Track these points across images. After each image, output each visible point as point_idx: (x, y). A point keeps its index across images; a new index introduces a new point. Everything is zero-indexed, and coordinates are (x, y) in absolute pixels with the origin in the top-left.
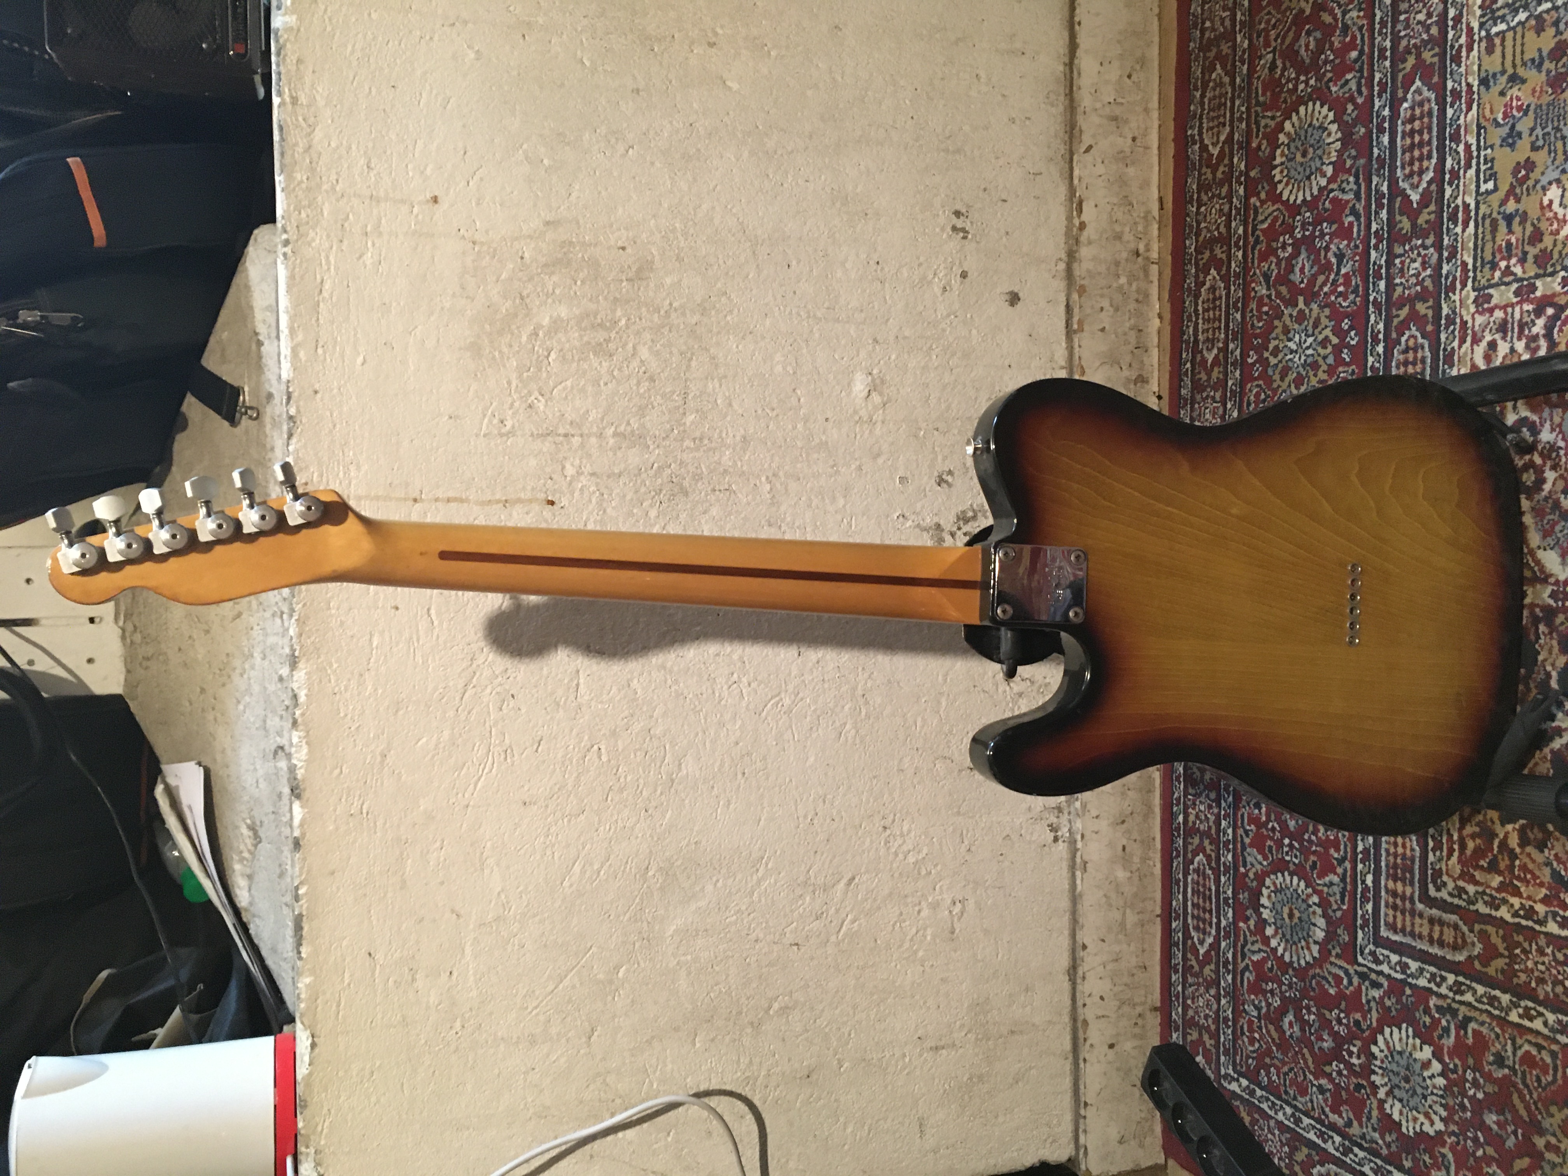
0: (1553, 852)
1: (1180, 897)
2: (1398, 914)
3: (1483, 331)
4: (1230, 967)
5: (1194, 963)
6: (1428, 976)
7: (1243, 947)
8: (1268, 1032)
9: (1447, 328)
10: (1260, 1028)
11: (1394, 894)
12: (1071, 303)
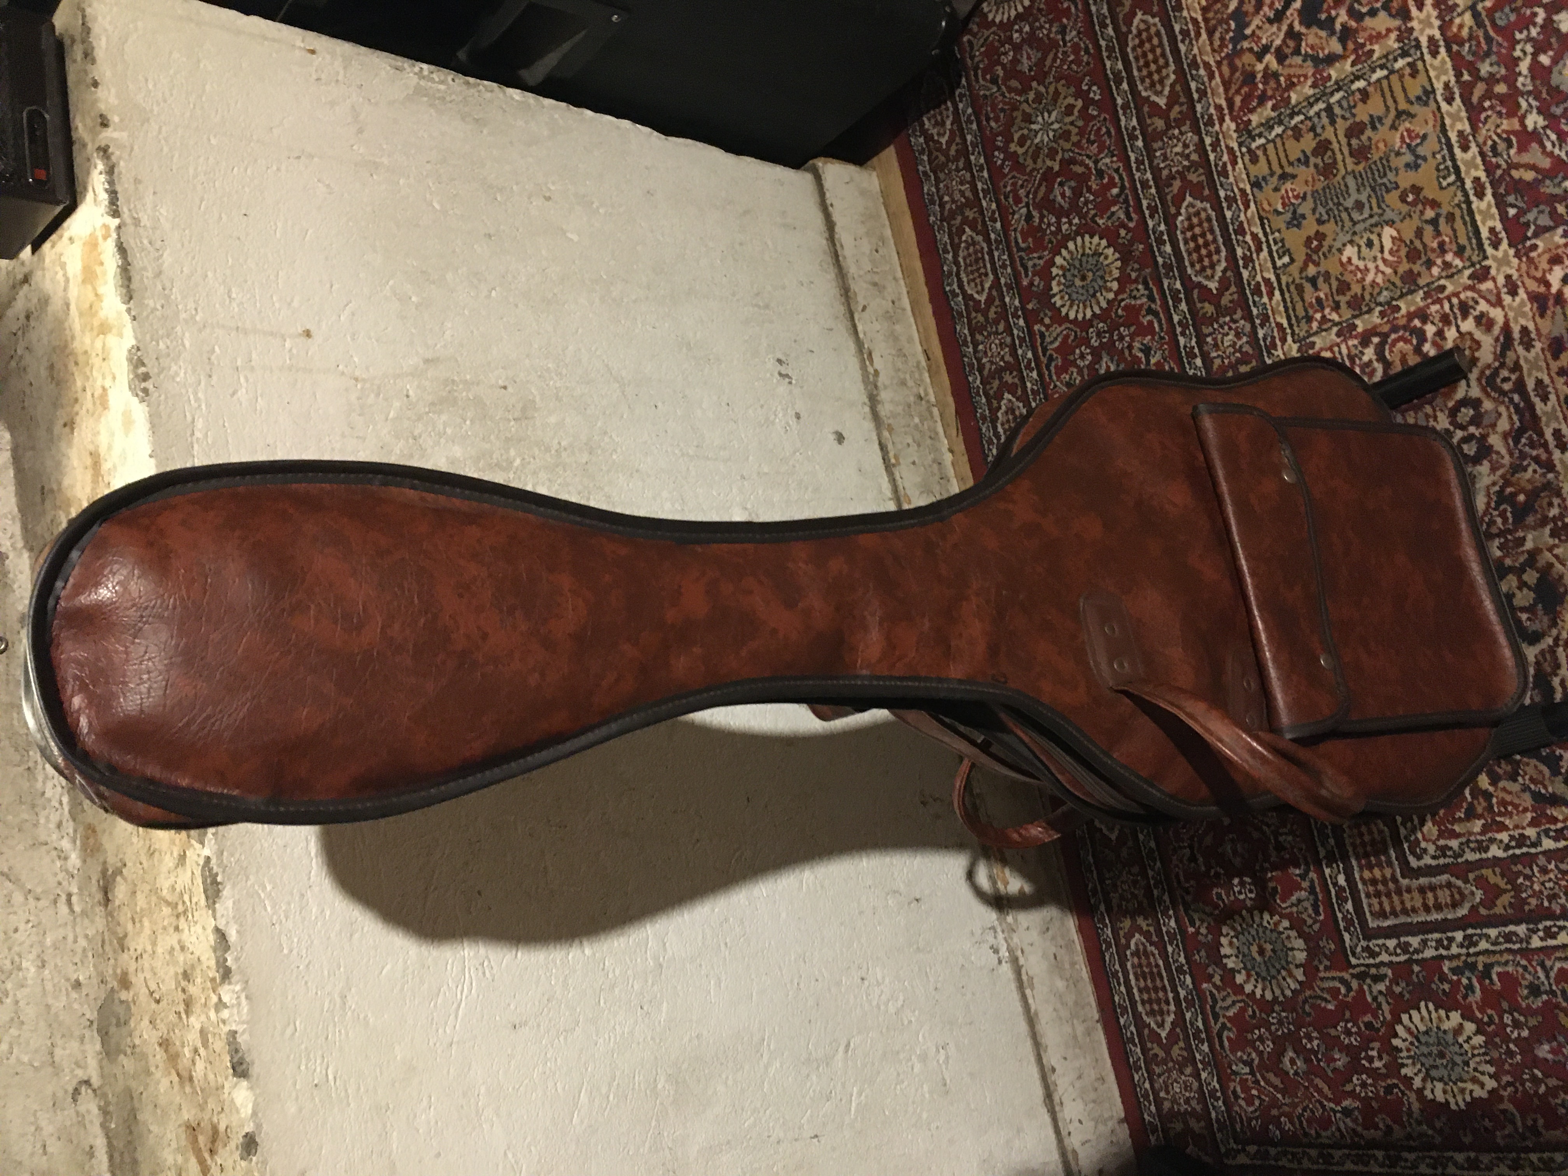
0: (1527, 777)
1: (1123, 989)
2: (1384, 898)
4: (1203, 1036)
5: (1157, 1050)
6: (1434, 944)
7: (1213, 1007)
8: (1267, 1082)
10: (1257, 1082)
11: (1374, 882)
12: (883, 441)
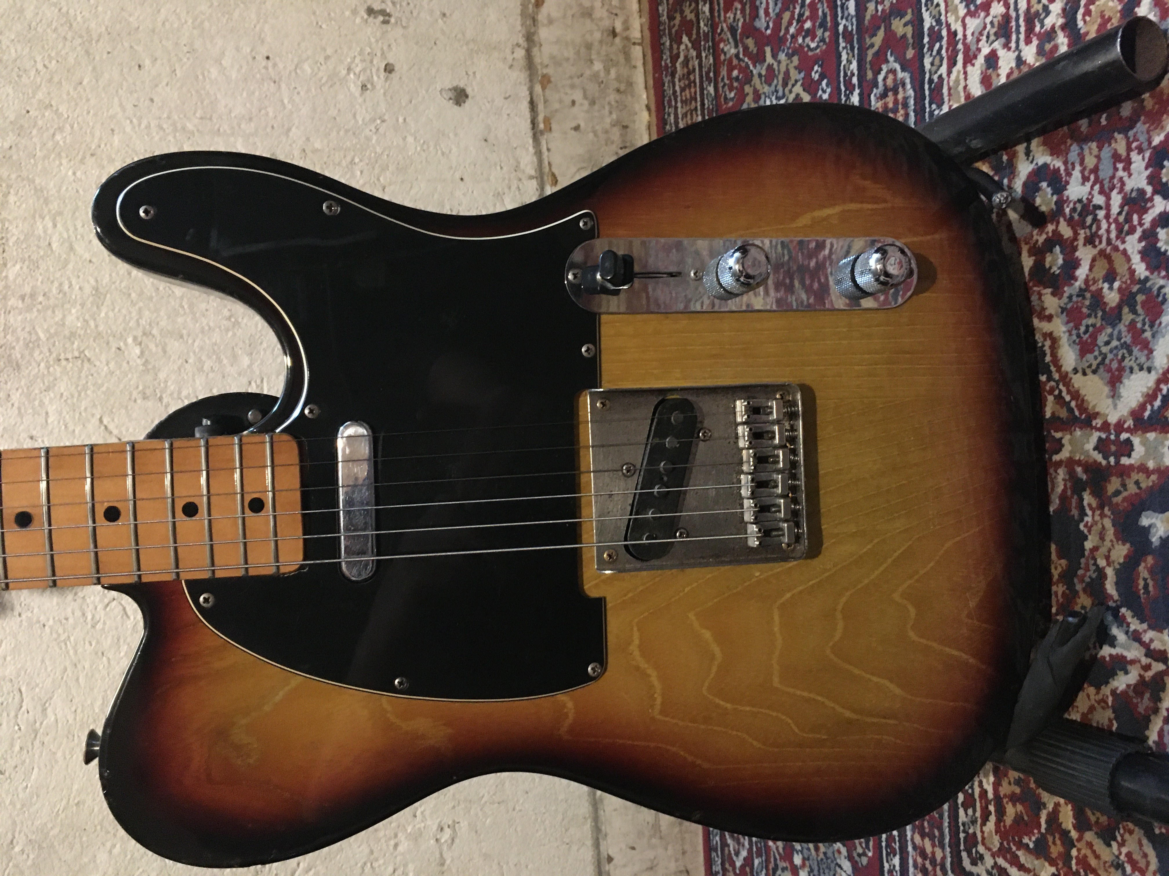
3: (978, 40)
9: (931, 49)
11: (923, 854)
12: (535, 98)
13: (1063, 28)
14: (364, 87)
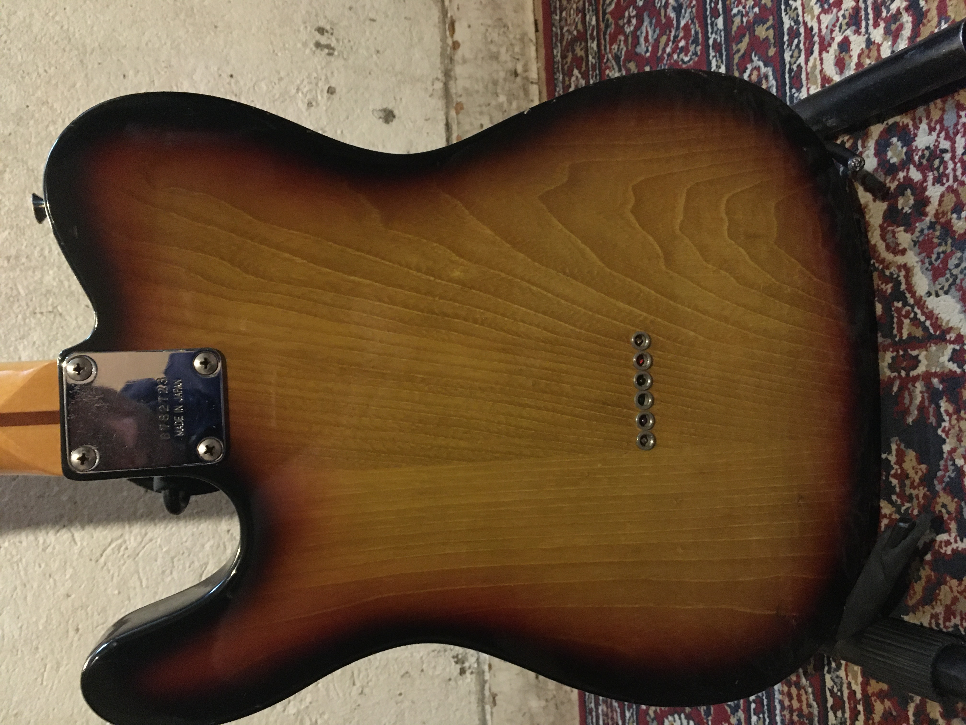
3: (832, 31)
12: (450, 121)
13: (907, 9)
14: (310, 104)
